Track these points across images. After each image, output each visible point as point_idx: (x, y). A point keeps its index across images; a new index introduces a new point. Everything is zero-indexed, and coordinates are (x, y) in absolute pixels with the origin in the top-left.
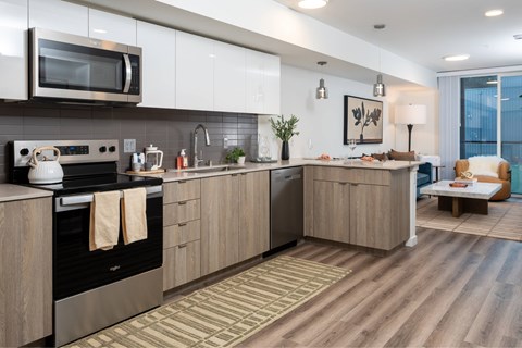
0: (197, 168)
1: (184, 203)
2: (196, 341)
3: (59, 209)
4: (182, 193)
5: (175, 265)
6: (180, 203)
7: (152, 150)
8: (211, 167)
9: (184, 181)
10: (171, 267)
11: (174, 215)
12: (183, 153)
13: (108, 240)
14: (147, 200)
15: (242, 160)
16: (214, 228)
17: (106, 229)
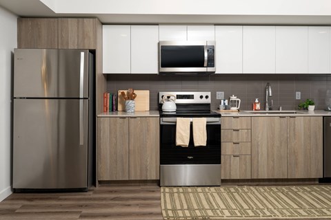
0: (267, 111)
1: (238, 130)
2: (216, 208)
3: (162, 123)
4: (236, 124)
5: (230, 166)
6: (234, 130)
7: (234, 98)
8: (281, 111)
9: (237, 117)
10: (228, 166)
11: (229, 136)
12: (257, 101)
13: (183, 142)
14: (207, 125)
15: (311, 108)
16: (263, 150)
17: (182, 136)
